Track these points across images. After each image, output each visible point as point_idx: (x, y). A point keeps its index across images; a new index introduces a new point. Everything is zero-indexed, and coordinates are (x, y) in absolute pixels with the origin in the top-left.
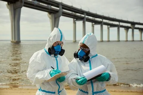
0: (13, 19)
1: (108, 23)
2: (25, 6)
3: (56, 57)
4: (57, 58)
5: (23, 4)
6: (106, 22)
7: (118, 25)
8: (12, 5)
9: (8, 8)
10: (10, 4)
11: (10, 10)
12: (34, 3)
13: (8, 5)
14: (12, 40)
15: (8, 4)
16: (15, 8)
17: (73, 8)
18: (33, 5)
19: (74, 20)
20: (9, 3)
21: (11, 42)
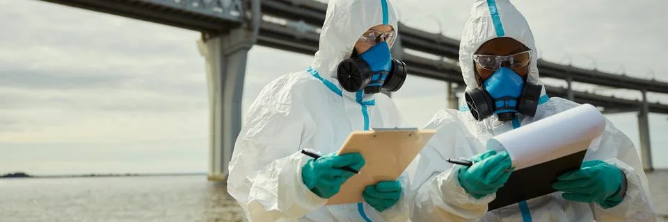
0: (219, 94)
1: (593, 94)
2: (261, 43)
3: (364, 105)
4: (369, 108)
5: (255, 35)
6: (586, 93)
7: (637, 101)
8: (217, 41)
9: (203, 54)
10: (211, 37)
11: (210, 59)
12: (295, 29)
13: (202, 43)
14: (211, 174)
15: (204, 39)
16: (227, 52)
17: (444, 40)
18: (291, 37)
19: (450, 87)
20: (207, 36)
21: (210, 179)
